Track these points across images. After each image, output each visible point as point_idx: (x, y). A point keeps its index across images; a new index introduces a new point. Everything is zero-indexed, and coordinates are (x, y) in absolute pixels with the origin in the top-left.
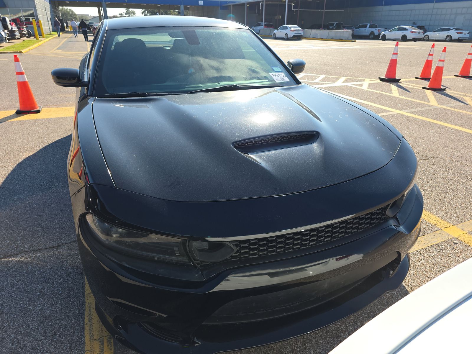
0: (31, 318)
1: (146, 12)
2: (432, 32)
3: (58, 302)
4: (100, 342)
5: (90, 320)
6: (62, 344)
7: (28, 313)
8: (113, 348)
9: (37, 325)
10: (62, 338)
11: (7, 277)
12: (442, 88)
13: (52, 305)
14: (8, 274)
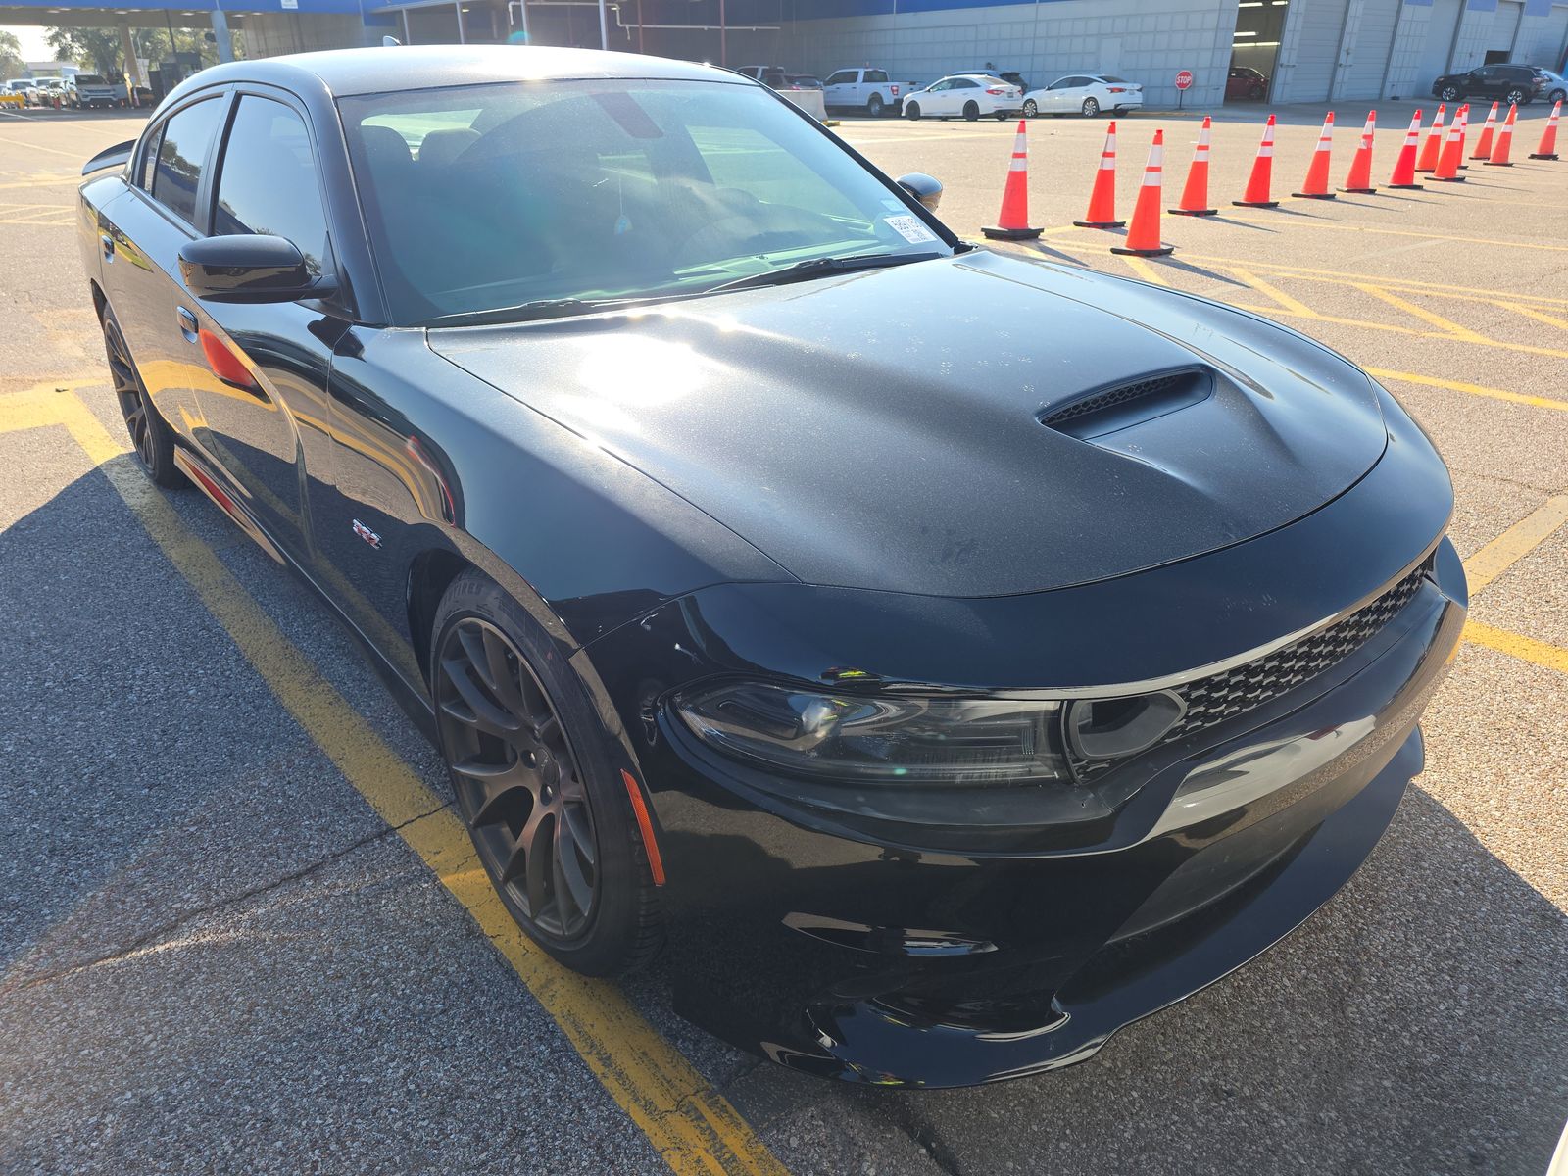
0: (393, 1110)
1: (68, 36)
2: (1043, 91)
3: (454, 1037)
4: (687, 1113)
5: (606, 1061)
6: (565, 1155)
7: (369, 1098)
8: (741, 1120)
9: (432, 1126)
10: (554, 1138)
11: (194, 1008)
12: (1164, 247)
13: (439, 1051)
14: (189, 998)
